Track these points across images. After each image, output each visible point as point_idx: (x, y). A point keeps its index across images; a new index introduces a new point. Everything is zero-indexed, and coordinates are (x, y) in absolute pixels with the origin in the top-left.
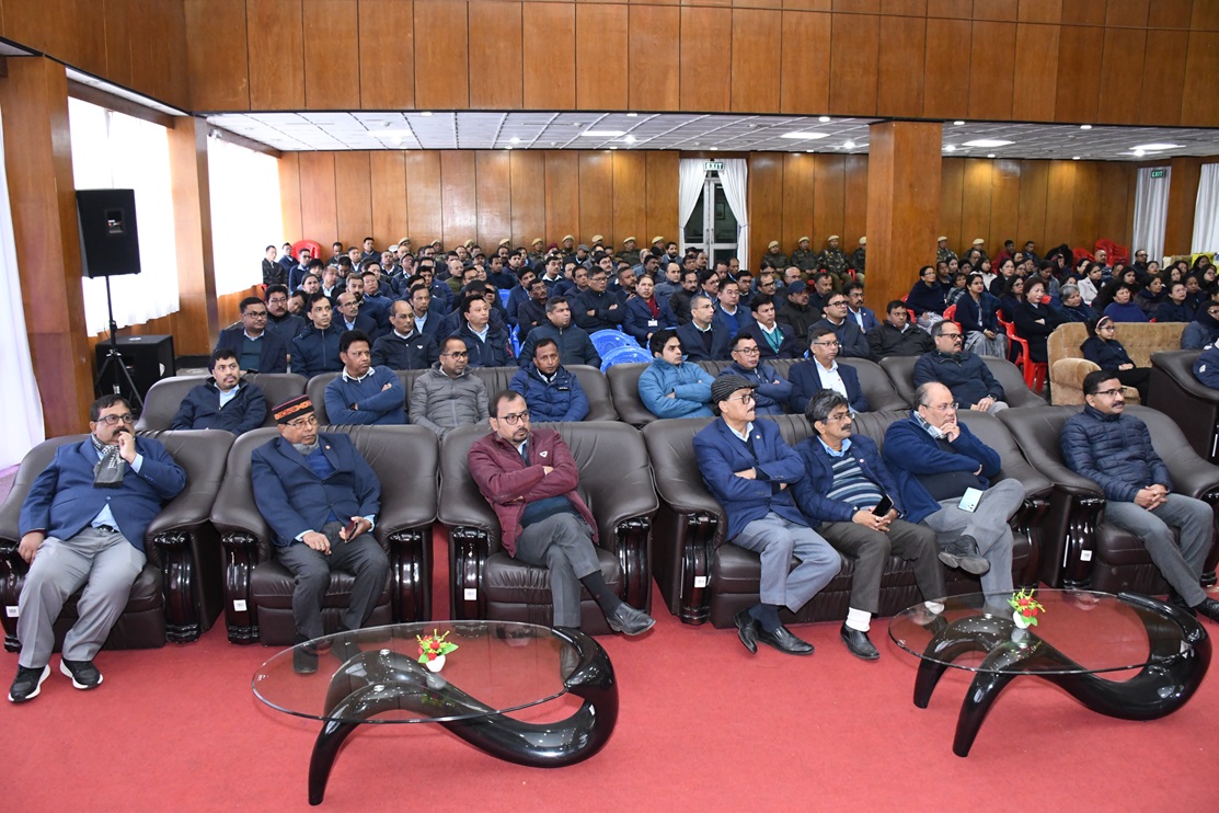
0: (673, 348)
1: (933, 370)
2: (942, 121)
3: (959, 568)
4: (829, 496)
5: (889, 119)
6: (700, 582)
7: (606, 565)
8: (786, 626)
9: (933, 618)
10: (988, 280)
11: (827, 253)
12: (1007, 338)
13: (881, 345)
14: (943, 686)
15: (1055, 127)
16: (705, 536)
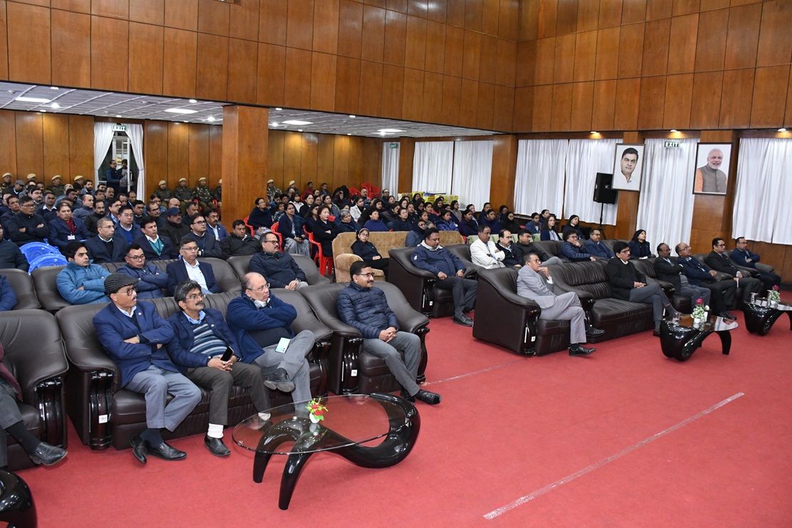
0: (82, 254)
1: (261, 263)
2: (268, 107)
3: (277, 389)
4: (192, 350)
5: (235, 104)
6: (103, 419)
7: (29, 416)
8: (167, 442)
9: (264, 423)
10: (298, 207)
11: (198, 189)
12: (310, 243)
13: (229, 249)
14: (271, 466)
15: (335, 115)
16: (105, 386)
